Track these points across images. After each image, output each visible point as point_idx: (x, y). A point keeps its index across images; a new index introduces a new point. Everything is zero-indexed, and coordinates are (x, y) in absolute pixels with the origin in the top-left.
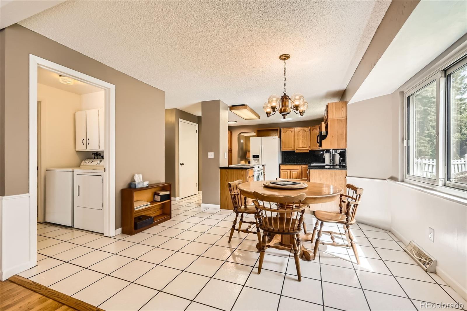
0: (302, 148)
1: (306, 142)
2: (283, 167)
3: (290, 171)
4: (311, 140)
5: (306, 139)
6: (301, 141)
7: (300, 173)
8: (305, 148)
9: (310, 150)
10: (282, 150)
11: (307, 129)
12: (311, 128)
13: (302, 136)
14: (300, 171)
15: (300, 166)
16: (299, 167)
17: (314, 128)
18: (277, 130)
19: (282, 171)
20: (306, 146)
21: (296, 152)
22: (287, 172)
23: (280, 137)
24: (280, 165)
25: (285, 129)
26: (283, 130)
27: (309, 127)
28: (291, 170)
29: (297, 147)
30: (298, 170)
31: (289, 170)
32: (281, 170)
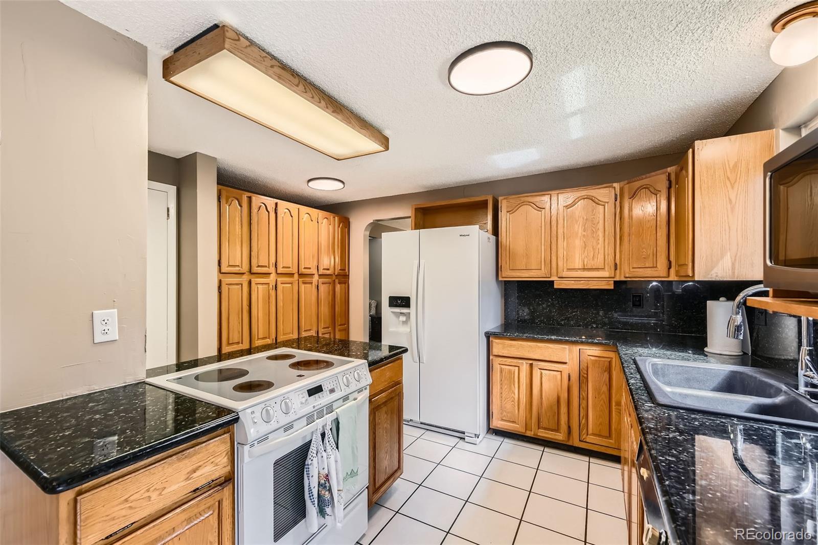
0: (584, 269)
1: (600, 246)
2: (499, 347)
3: (531, 365)
4: (626, 239)
5: (600, 234)
6: (578, 243)
7: (575, 377)
8: (597, 269)
9: (617, 279)
10: (500, 279)
11: (605, 194)
12: (627, 187)
13: (581, 221)
14: (571, 367)
15: (576, 348)
16: (570, 351)
17: (637, 184)
18: (483, 205)
19: (496, 362)
20: (599, 262)
21: (555, 287)
22: (517, 368)
23: (496, 231)
24: (491, 339)
25: (514, 200)
26: (504, 205)
27: (615, 185)
28: (534, 363)
29: (560, 264)
30: (566, 363)
31: (524, 362)
32: (494, 358)
